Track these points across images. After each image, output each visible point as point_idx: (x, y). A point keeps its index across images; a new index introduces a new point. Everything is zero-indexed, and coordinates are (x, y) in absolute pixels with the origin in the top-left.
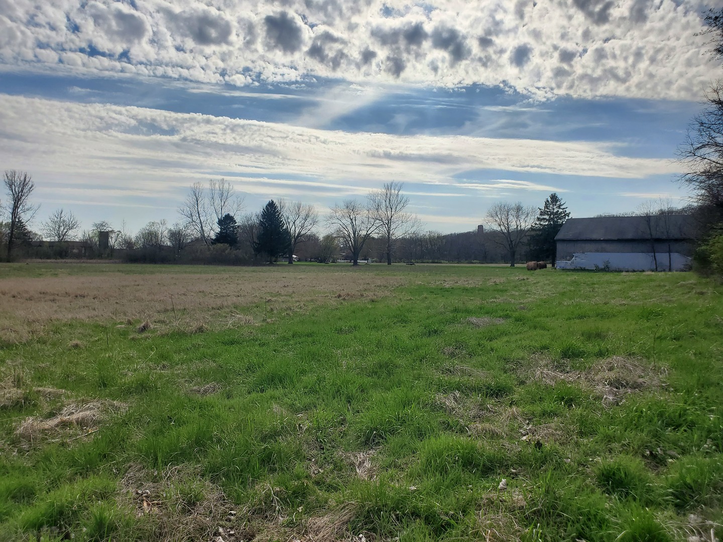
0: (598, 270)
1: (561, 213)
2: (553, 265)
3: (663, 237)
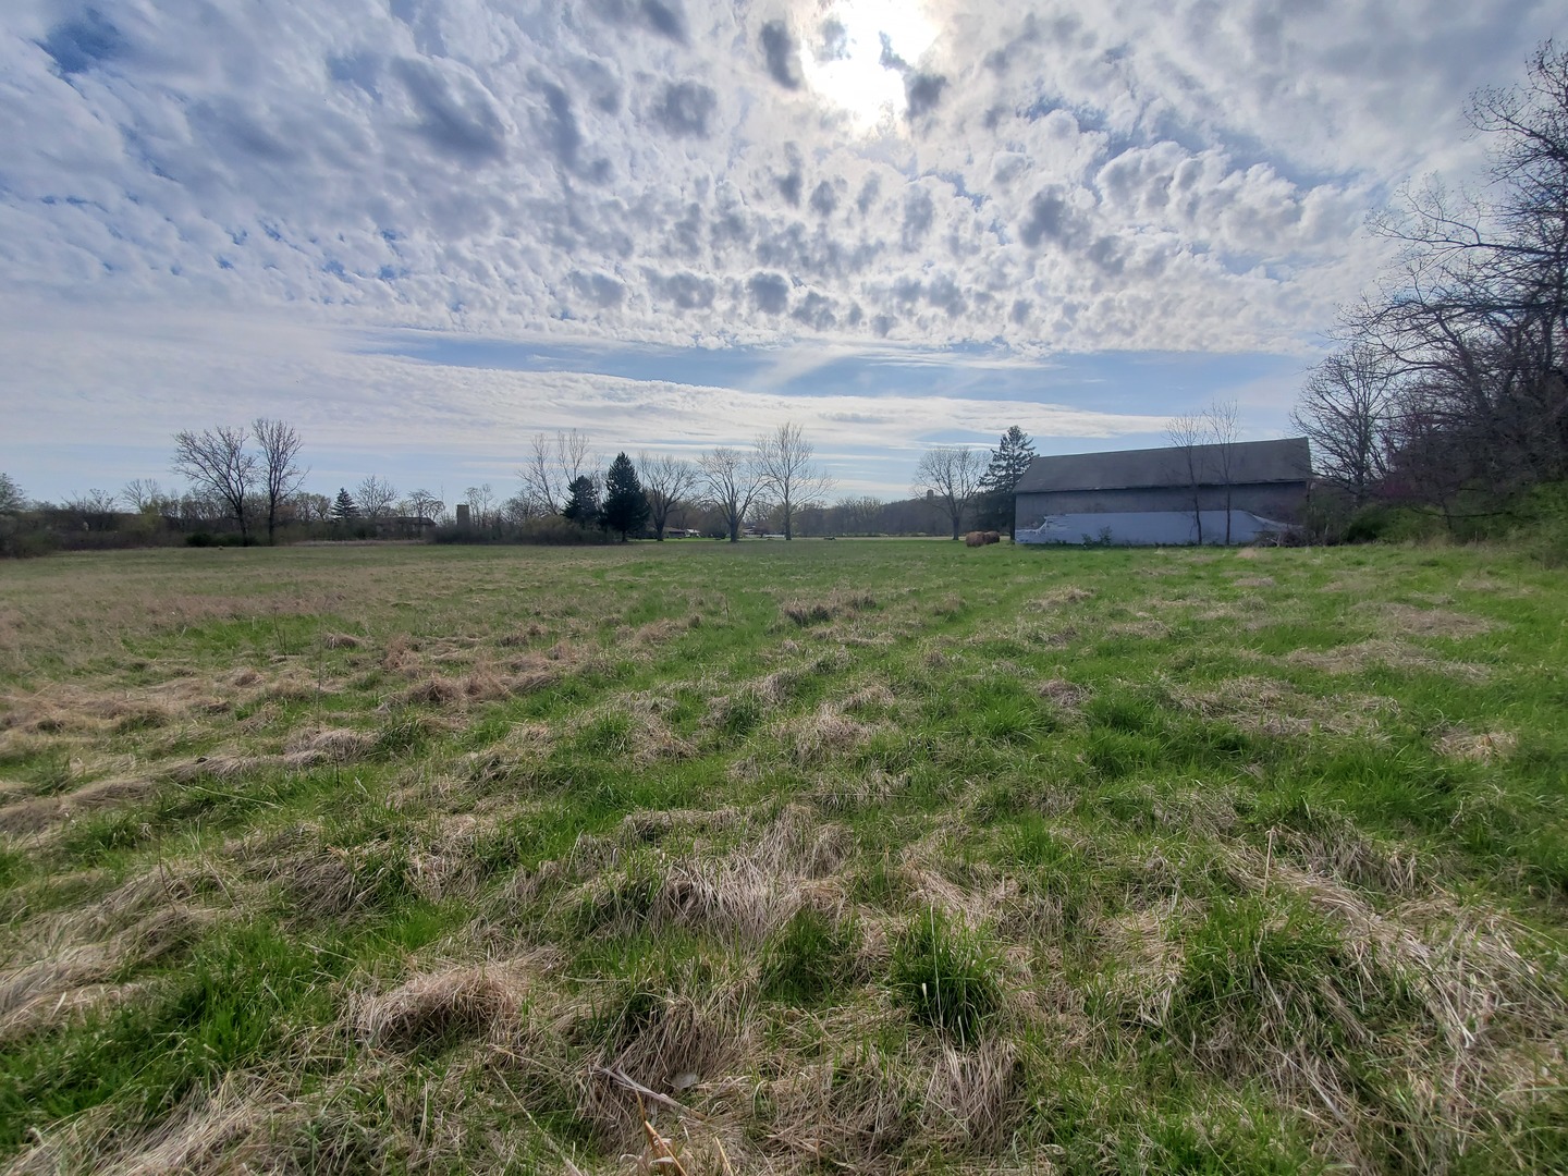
0: (1090, 545)
1: (1025, 457)
2: (1013, 537)
3: (1216, 481)
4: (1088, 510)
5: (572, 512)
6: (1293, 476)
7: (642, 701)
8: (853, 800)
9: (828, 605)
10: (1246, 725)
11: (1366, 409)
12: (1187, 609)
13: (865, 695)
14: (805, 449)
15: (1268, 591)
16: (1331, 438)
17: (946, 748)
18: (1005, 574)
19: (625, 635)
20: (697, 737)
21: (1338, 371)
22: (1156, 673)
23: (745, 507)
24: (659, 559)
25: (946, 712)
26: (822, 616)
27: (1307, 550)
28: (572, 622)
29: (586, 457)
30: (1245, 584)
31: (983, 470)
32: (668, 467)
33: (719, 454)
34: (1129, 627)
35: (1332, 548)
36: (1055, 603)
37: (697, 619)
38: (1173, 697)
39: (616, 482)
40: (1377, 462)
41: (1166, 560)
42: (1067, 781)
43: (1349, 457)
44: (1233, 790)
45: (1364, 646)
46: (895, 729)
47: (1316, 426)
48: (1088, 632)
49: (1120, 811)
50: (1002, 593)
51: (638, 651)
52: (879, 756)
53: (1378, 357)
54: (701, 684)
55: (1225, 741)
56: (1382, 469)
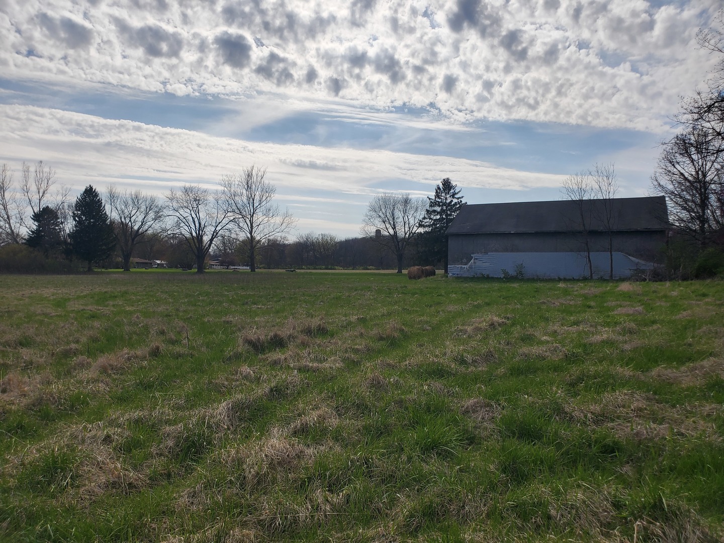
0: (509, 279)
1: (456, 204)
2: (446, 271)
3: (601, 229)
4: (506, 250)
5: (35, 240)
6: (656, 226)
7: (93, 433)
8: (295, 521)
9: (284, 333)
10: (620, 432)
11: (704, 176)
12: (579, 333)
13: (312, 417)
14: (268, 191)
15: (640, 318)
16: (681, 197)
17: (381, 464)
18: (439, 304)
19: (82, 366)
20: (148, 467)
21: (684, 146)
22: (554, 389)
23: (211, 240)
24: (124, 289)
25: (382, 431)
26: (278, 343)
27: (668, 284)
28: (26, 353)
29: (53, 188)
30: (623, 312)
31: (421, 214)
32: (136, 200)
33: (187, 191)
34: (535, 350)
35: (685, 283)
36: (478, 329)
37: (158, 348)
38: (567, 410)
39: (83, 213)
40: (714, 216)
41: (566, 292)
42: (481, 488)
43: (695, 212)
44: (610, 489)
45: (706, 363)
46: (338, 448)
47: (670, 187)
48: (503, 355)
49: (523, 512)
50: (435, 320)
51: (95, 381)
52: (322, 476)
53: (710, 138)
54: (156, 413)
55: (604, 446)
56: (718, 222)
